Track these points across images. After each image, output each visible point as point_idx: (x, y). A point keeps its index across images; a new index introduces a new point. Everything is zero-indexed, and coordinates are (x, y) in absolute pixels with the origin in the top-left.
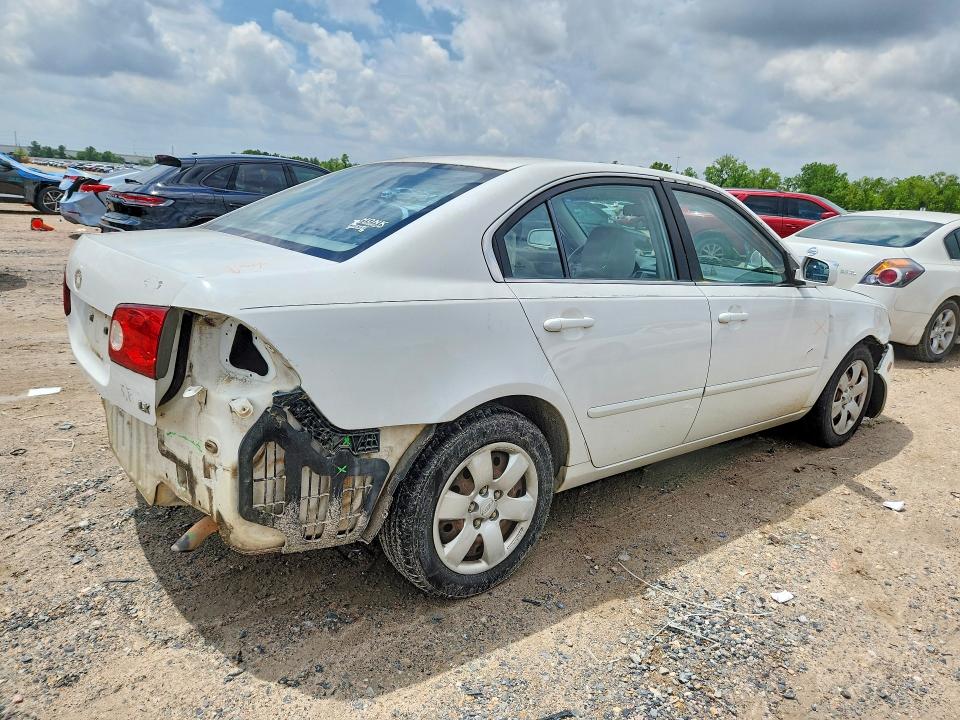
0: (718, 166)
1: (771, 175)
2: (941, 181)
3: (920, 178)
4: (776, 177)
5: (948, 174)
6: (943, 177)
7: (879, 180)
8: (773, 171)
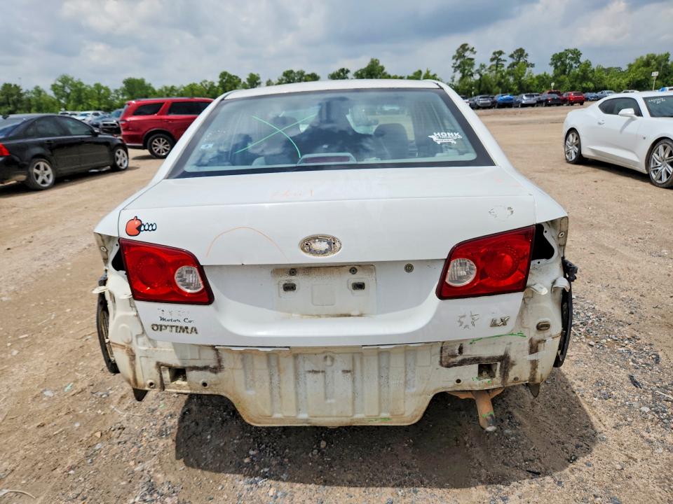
0: (60, 84)
1: (102, 87)
2: (206, 85)
3: (194, 84)
4: (107, 89)
5: (209, 81)
6: (207, 83)
7: (172, 87)
8: (104, 85)
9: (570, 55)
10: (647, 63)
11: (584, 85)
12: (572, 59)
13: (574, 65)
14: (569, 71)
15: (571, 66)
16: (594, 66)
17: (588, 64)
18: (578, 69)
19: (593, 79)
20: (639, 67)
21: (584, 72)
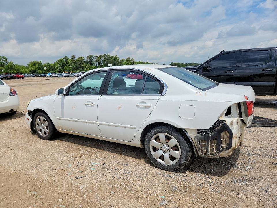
9: (2, 59)
10: (34, 64)
11: (12, 71)
12: (4, 61)
13: (5, 63)
14: (4, 65)
15: (4, 63)
16: (14, 64)
17: (11, 63)
18: (8, 65)
19: (15, 69)
20: (32, 65)
21: (11, 66)
